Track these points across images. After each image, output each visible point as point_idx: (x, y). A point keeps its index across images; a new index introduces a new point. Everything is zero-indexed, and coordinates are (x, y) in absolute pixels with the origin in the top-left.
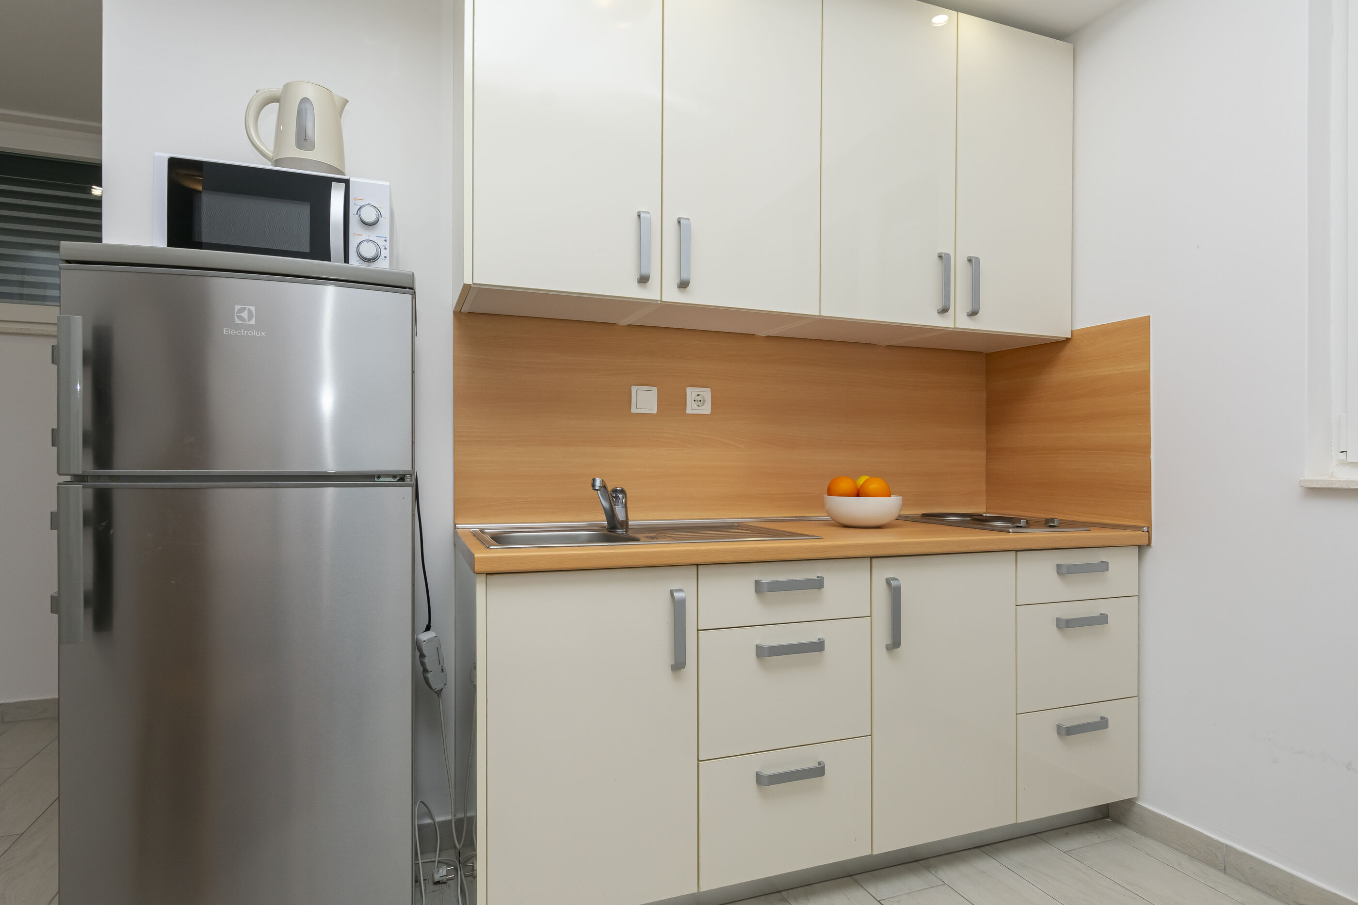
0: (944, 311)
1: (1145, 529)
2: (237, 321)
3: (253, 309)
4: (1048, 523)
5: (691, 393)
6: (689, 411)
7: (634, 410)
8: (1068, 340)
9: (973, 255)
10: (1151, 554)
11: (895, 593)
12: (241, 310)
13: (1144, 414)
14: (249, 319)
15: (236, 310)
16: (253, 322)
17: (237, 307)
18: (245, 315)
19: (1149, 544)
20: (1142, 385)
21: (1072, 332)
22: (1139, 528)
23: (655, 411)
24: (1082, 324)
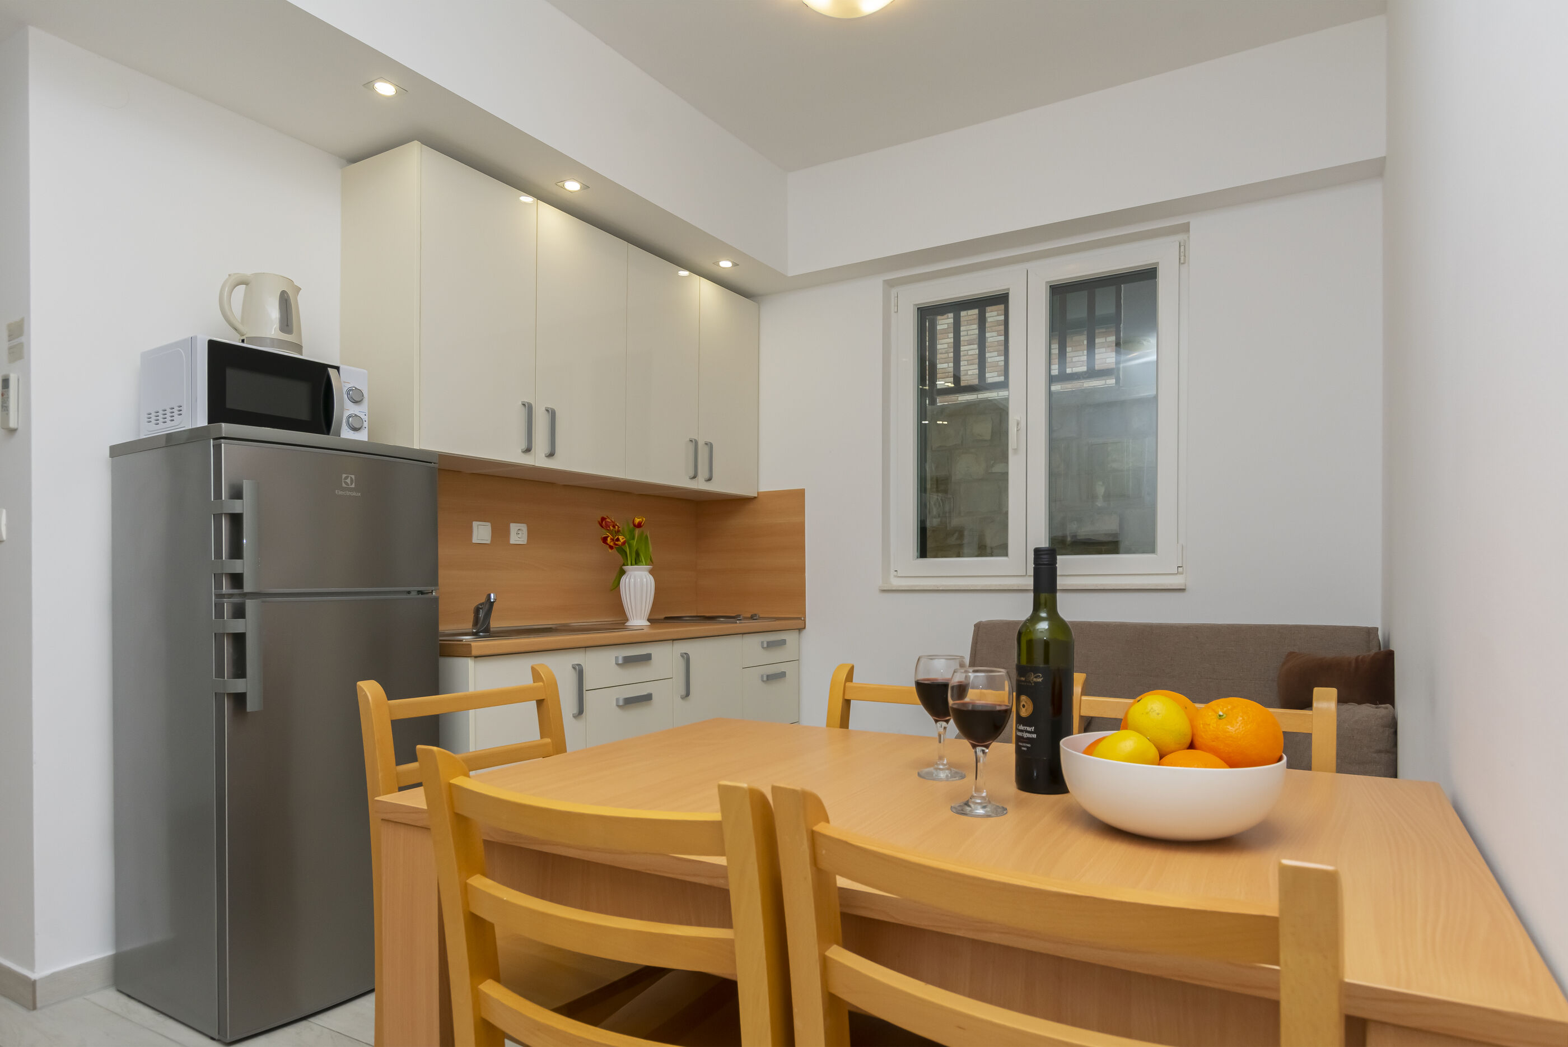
0: (694, 477)
1: (803, 619)
2: (344, 485)
3: (353, 477)
4: (753, 617)
5: (514, 527)
6: (512, 541)
7: (475, 540)
8: (755, 497)
9: (708, 441)
10: (804, 633)
11: (686, 658)
12: (346, 478)
13: (801, 548)
14: (351, 485)
15: (343, 478)
16: (353, 486)
17: (344, 476)
18: (348, 481)
19: (805, 628)
20: (800, 530)
21: (758, 493)
22: (800, 618)
23: (488, 542)
24: (763, 488)
